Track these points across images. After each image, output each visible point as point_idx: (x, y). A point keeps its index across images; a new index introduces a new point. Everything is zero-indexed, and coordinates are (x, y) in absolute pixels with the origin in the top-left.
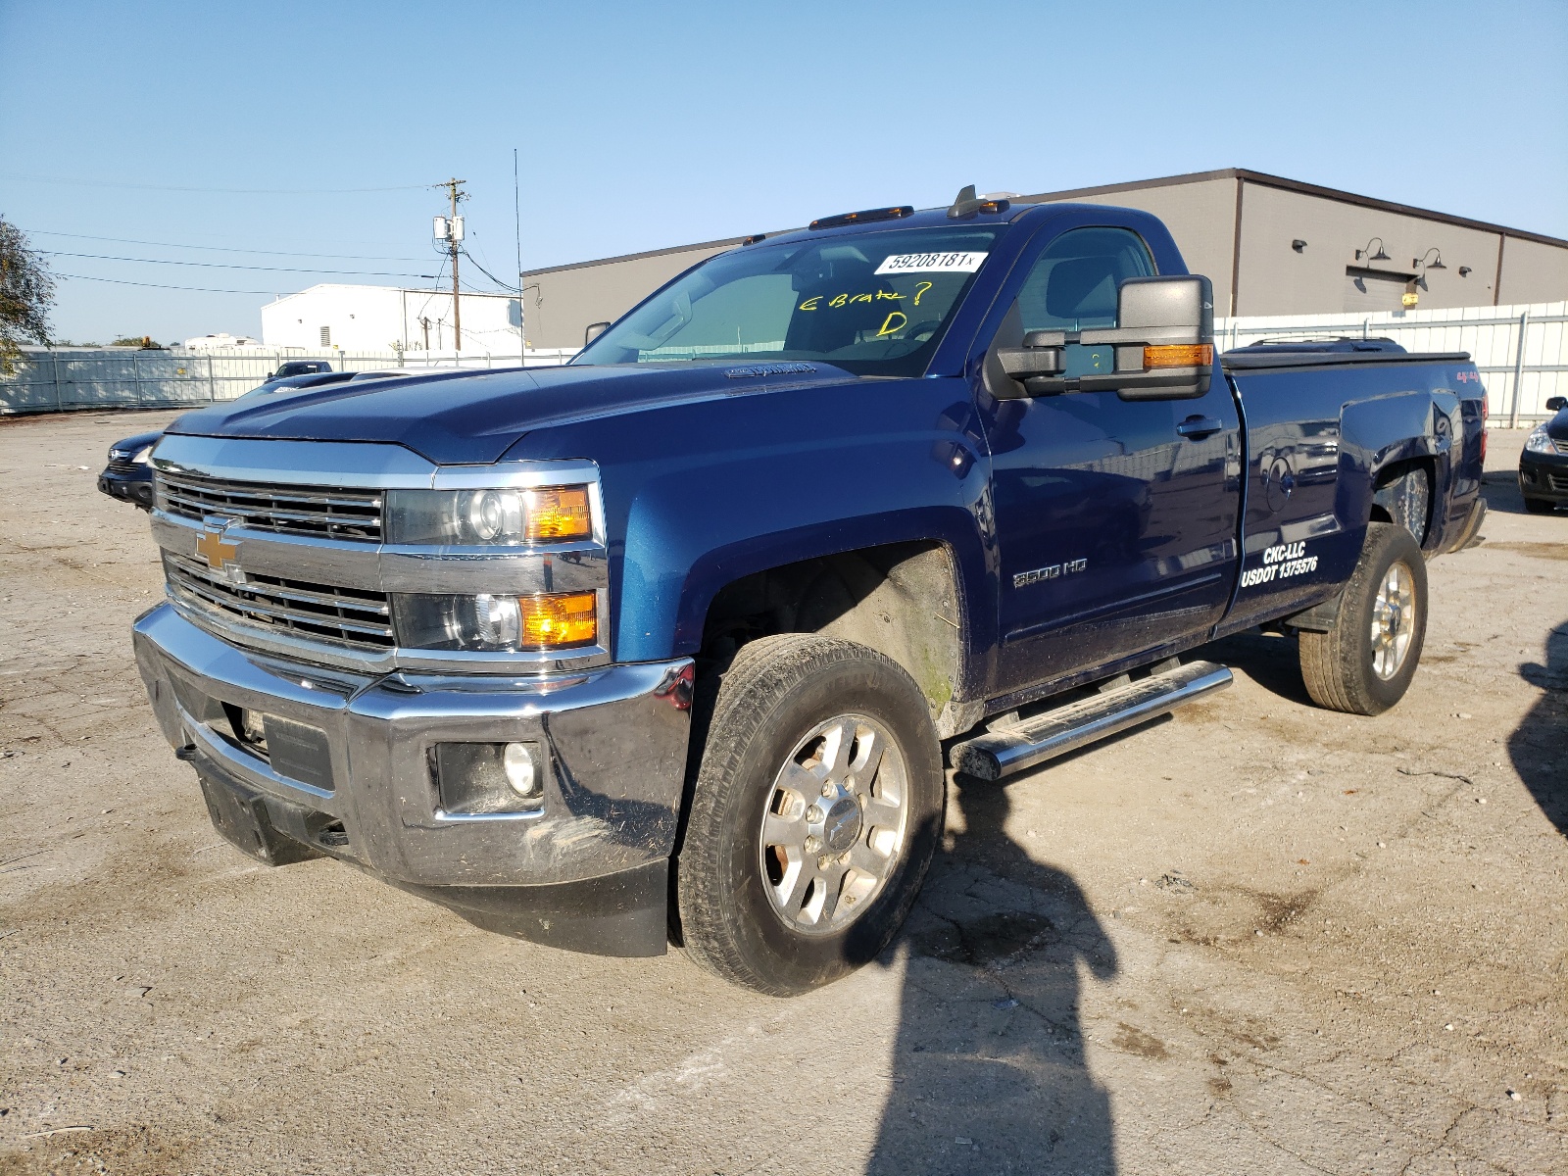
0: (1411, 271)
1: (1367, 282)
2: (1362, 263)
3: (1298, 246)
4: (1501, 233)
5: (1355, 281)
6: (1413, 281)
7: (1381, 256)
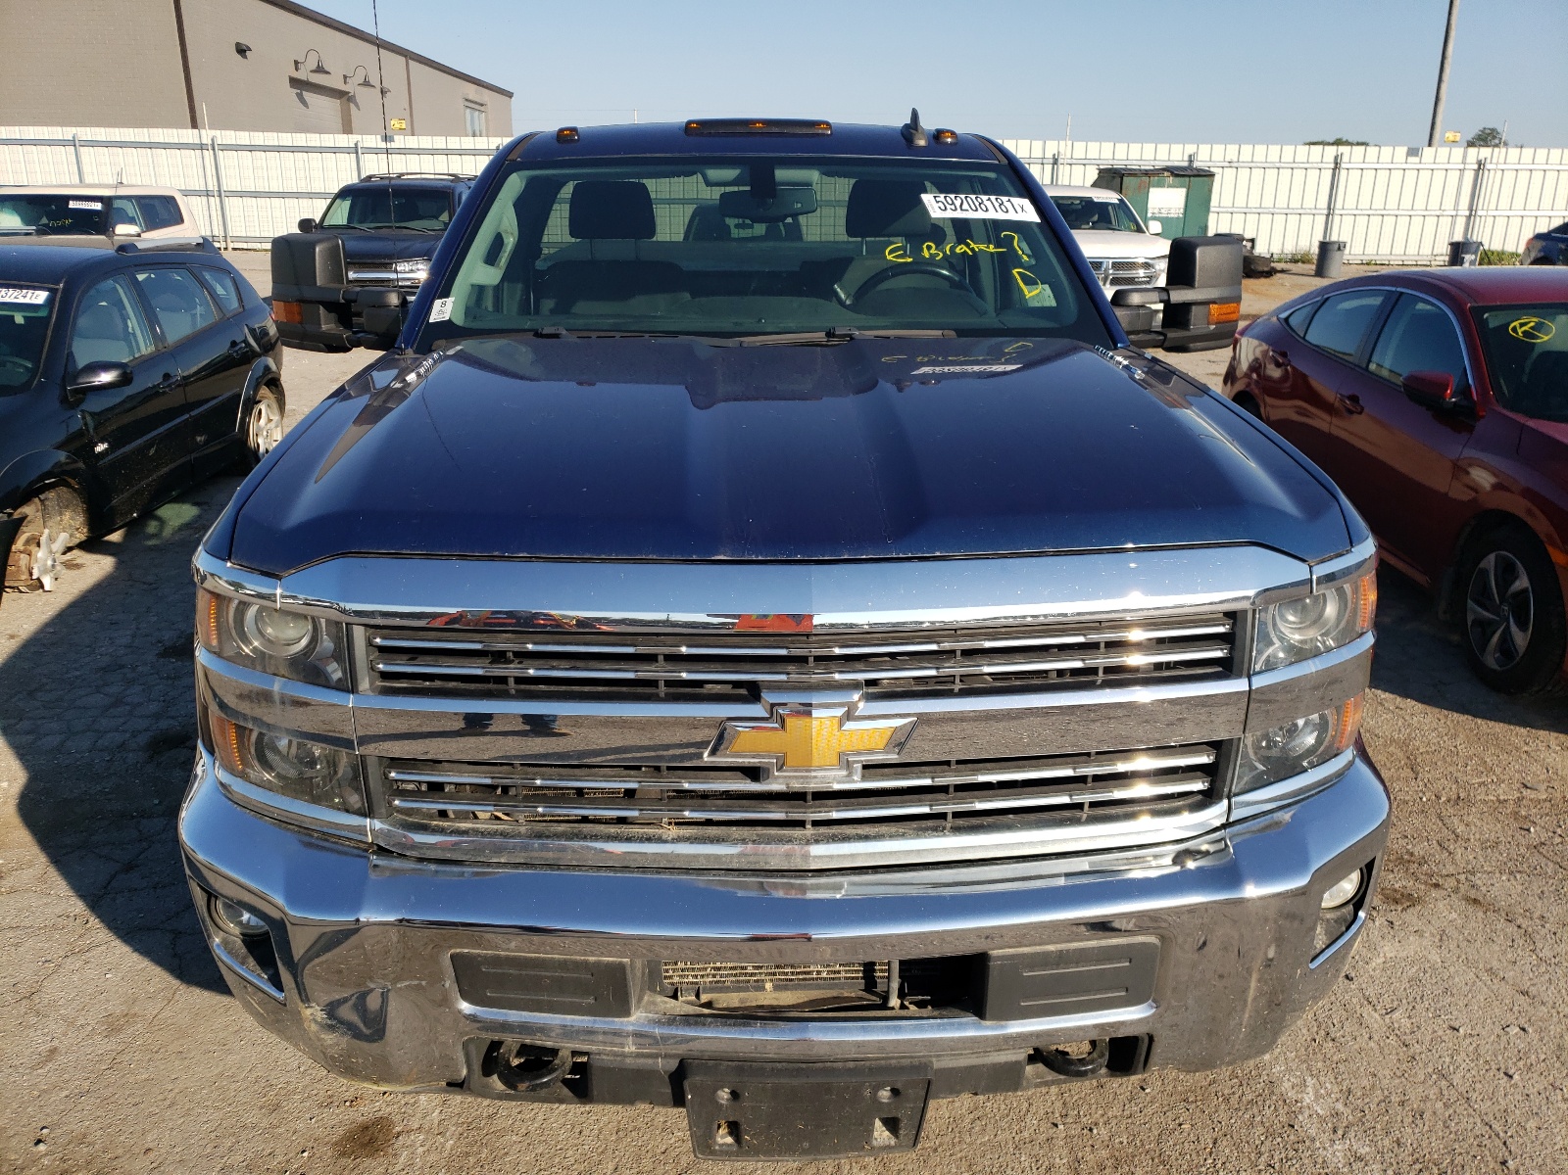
0: (341, 87)
1: (307, 95)
2: (301, 75)
3: (242, 50)
4: (406, 56)
5: (297, 94)
6: (346, 97)
7: (320, 70)
